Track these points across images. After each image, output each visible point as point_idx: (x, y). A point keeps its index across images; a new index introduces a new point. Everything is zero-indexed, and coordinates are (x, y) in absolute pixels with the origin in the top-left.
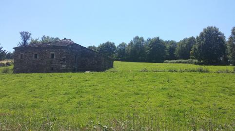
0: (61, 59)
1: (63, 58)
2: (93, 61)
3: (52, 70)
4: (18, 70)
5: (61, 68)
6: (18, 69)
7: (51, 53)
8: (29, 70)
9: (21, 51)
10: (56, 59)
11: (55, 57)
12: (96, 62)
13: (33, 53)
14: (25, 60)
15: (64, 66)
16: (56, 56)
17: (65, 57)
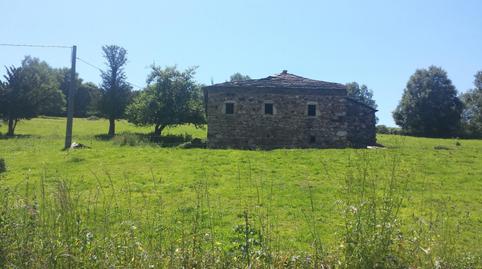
0: (335, 118)
1: (340, 114)
2: (356, 124)
3: (313, 142)
4: (220, 140)
5: (335, 139)
6: (219, 136)
7: (309, 103)
8: (251, 141)
9: (228, 95)
10: (322, 117)
11: (318, 113)
12: (364, 126)
13: (260, 102)
14: (240, 116)
15: (342, 134)
16: (321, 111)
17: (344, 113)
